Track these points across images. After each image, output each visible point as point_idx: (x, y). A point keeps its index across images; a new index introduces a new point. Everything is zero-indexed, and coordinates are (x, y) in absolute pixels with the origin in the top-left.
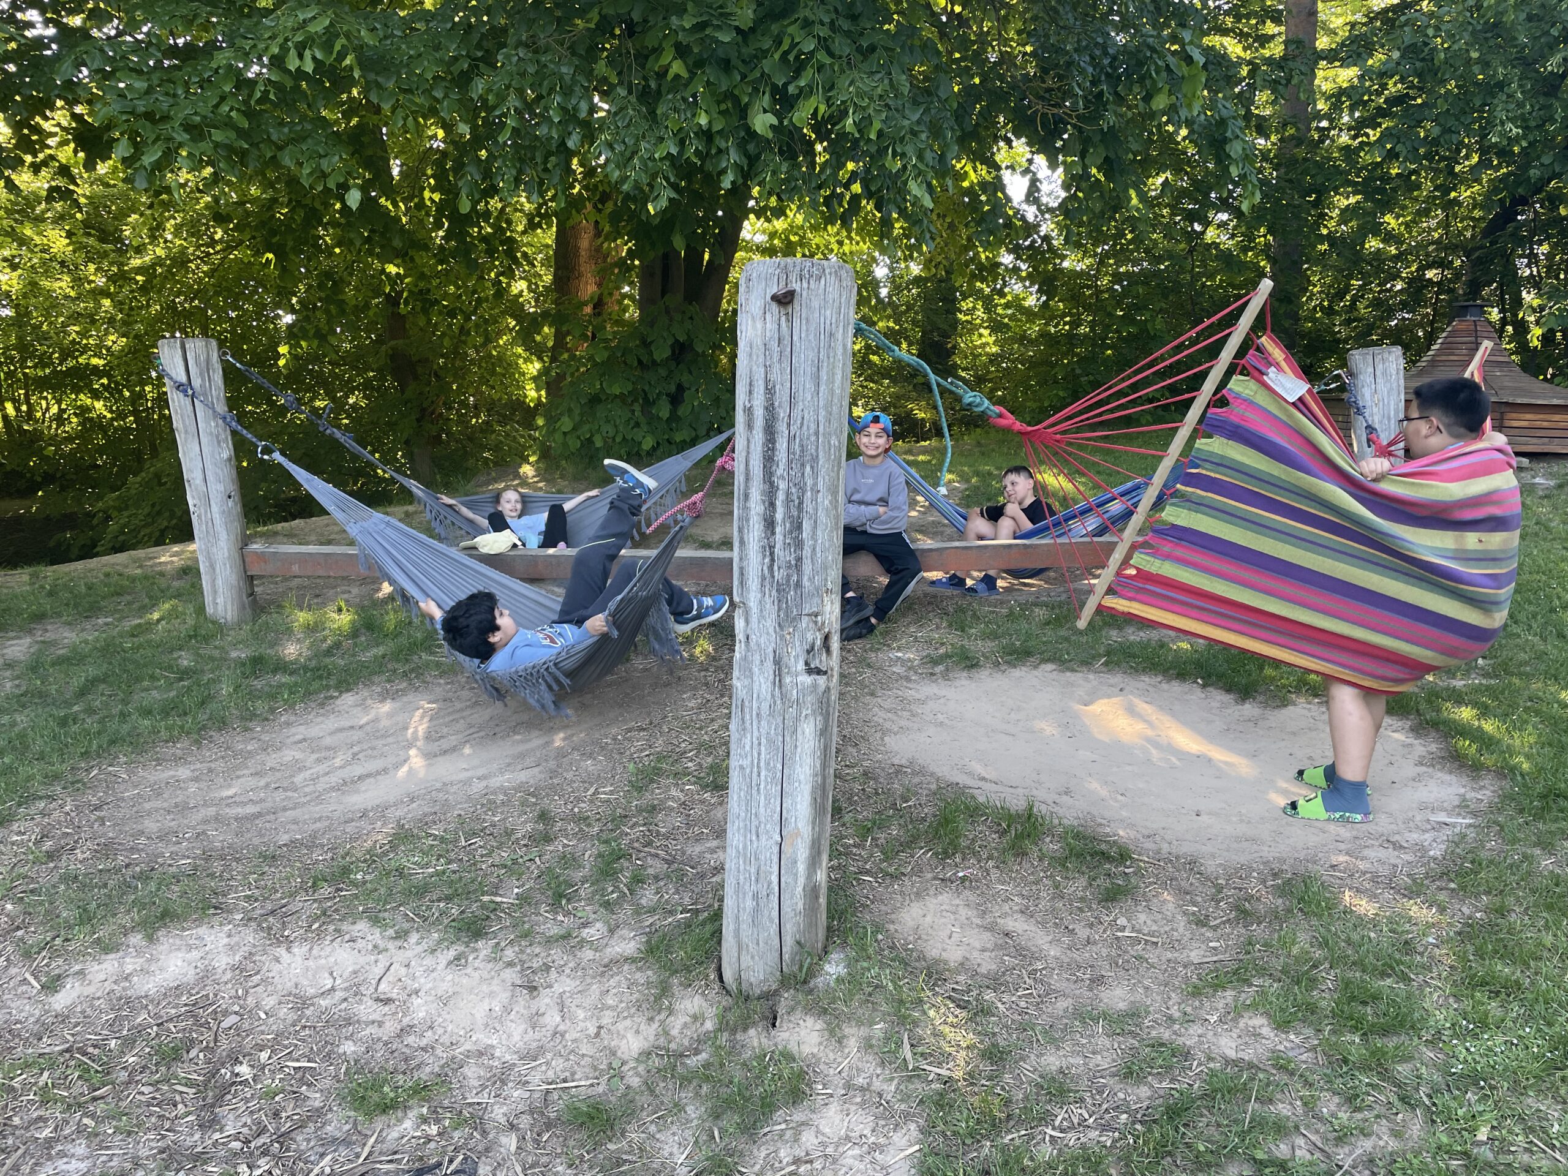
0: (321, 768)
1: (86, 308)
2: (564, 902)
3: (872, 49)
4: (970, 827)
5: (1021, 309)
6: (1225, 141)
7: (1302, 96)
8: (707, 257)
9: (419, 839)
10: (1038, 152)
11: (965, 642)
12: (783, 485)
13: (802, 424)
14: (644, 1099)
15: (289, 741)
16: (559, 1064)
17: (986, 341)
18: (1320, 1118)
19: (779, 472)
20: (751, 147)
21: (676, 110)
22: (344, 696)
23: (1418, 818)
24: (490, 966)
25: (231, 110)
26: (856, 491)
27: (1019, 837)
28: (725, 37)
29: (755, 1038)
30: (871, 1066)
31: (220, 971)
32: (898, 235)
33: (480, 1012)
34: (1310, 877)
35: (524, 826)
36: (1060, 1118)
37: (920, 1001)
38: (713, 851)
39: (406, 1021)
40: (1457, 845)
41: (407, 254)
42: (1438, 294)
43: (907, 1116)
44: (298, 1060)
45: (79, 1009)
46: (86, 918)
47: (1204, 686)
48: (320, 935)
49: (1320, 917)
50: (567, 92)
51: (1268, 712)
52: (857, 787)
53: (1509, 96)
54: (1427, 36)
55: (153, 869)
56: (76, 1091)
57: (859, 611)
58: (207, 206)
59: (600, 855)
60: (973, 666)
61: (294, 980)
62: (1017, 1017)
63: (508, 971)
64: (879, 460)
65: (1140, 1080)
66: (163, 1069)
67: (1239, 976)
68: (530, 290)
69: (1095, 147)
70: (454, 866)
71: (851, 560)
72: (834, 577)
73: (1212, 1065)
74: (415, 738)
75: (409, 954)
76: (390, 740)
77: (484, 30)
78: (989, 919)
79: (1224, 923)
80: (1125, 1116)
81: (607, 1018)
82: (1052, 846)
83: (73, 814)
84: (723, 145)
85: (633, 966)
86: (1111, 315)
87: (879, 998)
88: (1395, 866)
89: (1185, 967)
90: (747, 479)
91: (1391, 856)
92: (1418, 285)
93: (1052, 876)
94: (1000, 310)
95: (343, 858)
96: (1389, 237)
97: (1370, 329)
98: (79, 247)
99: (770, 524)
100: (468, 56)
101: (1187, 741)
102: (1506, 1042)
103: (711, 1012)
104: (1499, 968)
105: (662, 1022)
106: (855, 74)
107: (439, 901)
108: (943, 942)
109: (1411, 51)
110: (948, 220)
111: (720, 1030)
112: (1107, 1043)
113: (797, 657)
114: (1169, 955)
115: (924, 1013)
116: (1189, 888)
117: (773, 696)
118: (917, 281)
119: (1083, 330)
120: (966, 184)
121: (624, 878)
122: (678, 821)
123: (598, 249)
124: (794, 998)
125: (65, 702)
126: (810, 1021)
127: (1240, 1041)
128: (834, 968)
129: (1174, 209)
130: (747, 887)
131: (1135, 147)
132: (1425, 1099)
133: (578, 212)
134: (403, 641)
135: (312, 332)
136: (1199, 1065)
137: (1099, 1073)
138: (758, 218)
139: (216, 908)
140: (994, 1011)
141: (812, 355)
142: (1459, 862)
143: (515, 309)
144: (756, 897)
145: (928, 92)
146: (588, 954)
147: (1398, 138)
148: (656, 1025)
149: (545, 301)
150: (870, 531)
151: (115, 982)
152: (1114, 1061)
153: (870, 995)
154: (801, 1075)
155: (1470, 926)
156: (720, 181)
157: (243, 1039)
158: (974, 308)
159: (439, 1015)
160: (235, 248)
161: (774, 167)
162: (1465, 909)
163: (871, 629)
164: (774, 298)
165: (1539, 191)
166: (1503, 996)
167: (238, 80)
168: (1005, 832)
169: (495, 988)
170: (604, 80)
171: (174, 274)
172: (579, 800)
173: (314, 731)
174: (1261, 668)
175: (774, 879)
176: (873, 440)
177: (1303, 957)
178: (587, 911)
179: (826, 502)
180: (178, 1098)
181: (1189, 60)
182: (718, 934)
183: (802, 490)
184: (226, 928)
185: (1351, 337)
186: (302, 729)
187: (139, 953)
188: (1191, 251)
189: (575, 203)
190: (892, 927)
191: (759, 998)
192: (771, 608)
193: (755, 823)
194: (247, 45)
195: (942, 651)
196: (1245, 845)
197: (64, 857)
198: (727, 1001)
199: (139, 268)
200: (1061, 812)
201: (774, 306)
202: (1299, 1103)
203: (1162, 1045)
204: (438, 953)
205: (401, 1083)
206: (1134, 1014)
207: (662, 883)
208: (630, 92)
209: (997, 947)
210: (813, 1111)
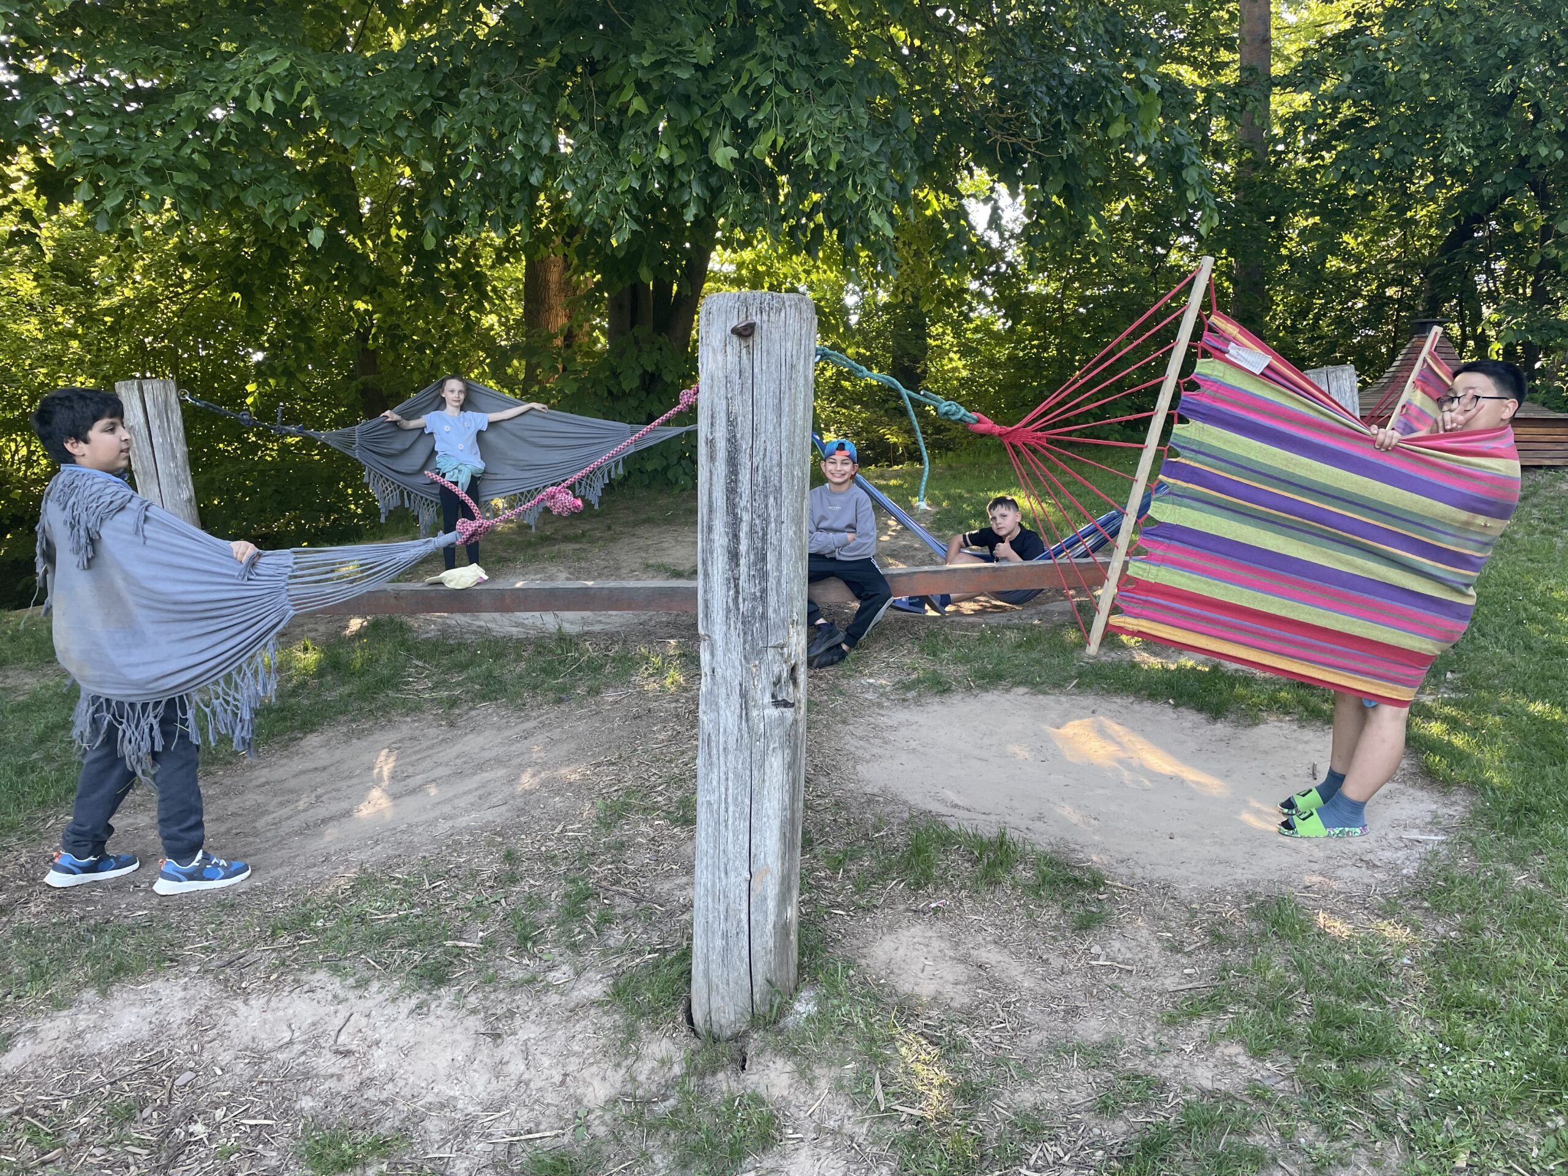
0: (286, 811)
1: (53, 350)
2: (529, 945)
3: (831, 83)
4: (942, 857)
5: (989, 333)
6: (1182, 166)
7: (1257, 122)
8: (675, 287)
9: (382, 882)
10: (999, 181)
11: (937, 667)
12: (746, 517)
13: (765, 455)
14: (610, 1149)
15: (251, 785)
16: (523, 1115)
17: (956, 364)
18: (1299, 1150)
19: (743, 503)
20: (713, 181)
21: (637, 145)
22: (309, 736)
23: (1391, 836)
24: (453, 1013)
25: (193, 152)
26: (823, 518)
27: (991, 865)
28: (684, 74)
29: (724, 1082)
30: (842, 1108)
31: (175, 1026)
32: (864, 264)
33: (443, 1064)
34: (1283, 899)
35: (490, 866)
36: (1034, 1157)
37: (892, 1039)
38: (682, 888)
39: (366, 1073)
40: (1430, 862)
41: (375, 290)
42: (1398, 311)
43: (879, 1160)
44: (254, 1118)
45: (30, 1069)
46: (38, 974)
47: (1176, 706)
48: (278, 985)
49: (1293, 939)
50: (528, 130)
51: (1240, 731)
52: (829, 817)
53: (1459, 117)
54: (1377, 59)
55: (108, 921)
56: (24, 1155)
57: (830, 638)
58: (175, 248)
59: (567, 895)
60: (944, 691)
61: (251, 1033)
62: (990, 1052)
63: (472, 1018)
64: (845, 487)
65: (1116, 1114)
66: (116, 1129)
67: (1214, 1004)
68: (501, 324)
69: (1055, 175)
70: (417, 911)
71: (819, 590)
72: (800, 607)
73: (1188, 1097)
74: (380, 778)
75: (370, 1003)
76: (354, 781)
77: (446, 70)
78: (962, 950)
79: (1198, 948)
80: (1101, 1152)
81: (573, 1065)
82: (1025, 874)
83: (28, 866)
84: (685, 179)
85: (600, 1010)
86: (1077, 338)
87: (850, 1037)
88: (1369, 885)
89: (1160, 995)
90: (711, 511)
91: (1364, 875)
92: (1378, 302)
93: (1025, 904)
94: (969, 335)
95: (304, 905)
96: (1347, 256)
97: (1333, 346)
98: (47, 290)
99: (734, 556)
100: (431, 95)
101: (1159, 762)
102: (1483, 1065)
103: (679, 1056)
104: (1474, 987)
105: (628, 1068)
106: (814, 108)
107: (401, 947)
108: (916, 976)
109: (1362, 76)
110: (914, 247)
111: (687, 1074)
112: (1082, 1076)
113: (763, 690)
114: (1144, 983)
115: (897, 1050)
116: (1162, 913)
117: (740, 730)
118: (886, 307)
119: (1053, 352)
120: (929, 213)
121: (592, 918)
122: (646, 858)
123: (568, 282)
124: (763, 1039)
125: (24, 750)
126: (780, 1062)
127: (1216, 1071)
128: (804, 1007)
129: (1137, 233)
130: (716, 926)
131: (1094, 173)
132: (1403, 1126)
133: (546, 246)
134: (369, 679)
135: (280, 369)
136: (1176, 1096)
137: (1074, 1108)
138: (725, 249)
139: (172, 960)
140: (967, 1046)
141: (773, 386)
142: (1432, 879)
143: (487, 341)
144: (725, 936)
145: (888, 124)
146: (553, 999)
147: (1352, 161)
148: (622, 1071)
149: (515, 335)
150: (839, 558)
151: (68, 1040)
152: (1089, 1095)
153: (841, 1033)
154: (771, 1120)
155: (1444, 945)
156: (682, 214)
157: (198, 1097)
158: (944, 333)
159: (401, 1067)
160: (205, 287)
161: (738, 199)
162: (1439, 929)
163: (843, 655)
164: (735, 331)
165: (1493, 208)
166: (1479, 1017)
167: (199, 122)
168: (979, 859)
169: (457, 1036)
170: (566, 117)
171: (142, 315)
172: (546, 838)
173: (277, 774)
174: (1233, 686)
175: (744, 917)
176: (838, 467)
177: (1279, 982)
178: (553, 953)
179: (791, 533)
180: (131, 1159)
181: (1144, 88)
182: (686, 976)
183: (766, 520)
184: (182, 981)
185: (1316, 355)
186: (265, 771)
187: (92, 1009)
188: (1154, 274)
189: (543, 238)
190: (863, 962)
191: (728, 1040)
192: (736, 640)
193: (723, 860)
194: (208, 88)
195: (914, 676)
196: (1218, 868)
197: (18, 912)
198: (696, 1044)
199: (108, 309)
200: (1032, 837)
201: (735, 338)
202: (1276, 1133)
203: (1137, 1077)
204: (400, 1002)
205: (360, 1139)
206: (1109, 1046)
207: (630, 923)
208: (592, 128)
209: (971, 980)
210: (784, 1157)
